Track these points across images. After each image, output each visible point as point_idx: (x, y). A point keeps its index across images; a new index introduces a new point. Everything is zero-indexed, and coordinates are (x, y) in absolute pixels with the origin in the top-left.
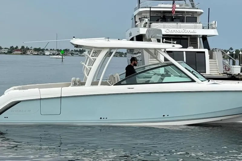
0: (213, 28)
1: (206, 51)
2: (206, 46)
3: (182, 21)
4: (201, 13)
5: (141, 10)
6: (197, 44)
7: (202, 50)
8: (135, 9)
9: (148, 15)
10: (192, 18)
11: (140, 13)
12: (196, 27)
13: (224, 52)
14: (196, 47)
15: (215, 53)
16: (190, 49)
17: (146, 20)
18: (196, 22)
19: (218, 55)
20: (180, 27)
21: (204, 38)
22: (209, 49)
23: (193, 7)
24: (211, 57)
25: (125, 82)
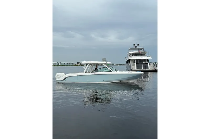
0: (150, 57)
1: (148, 63)
2: (148, 62)
3: (141, 55)
4: (147, 53)
5: (129, 53)
6: (146, 61)
7: (147, 63)
8: (128, 53)
9: (132, 54)
10: (144, 54)
11: (129, 54)
12: (145, 57)
13: (153, 63)
14: (145, 62)
15: (151, 64)
16: (144, 63)
17: (131, 55)
18: (145, 55)
19: (152, 64)
20: (141, 57)
21: (148, 59)
22: (149, 63)
23: (144, 51)
24: (150, 65)
25: (95, 71)
